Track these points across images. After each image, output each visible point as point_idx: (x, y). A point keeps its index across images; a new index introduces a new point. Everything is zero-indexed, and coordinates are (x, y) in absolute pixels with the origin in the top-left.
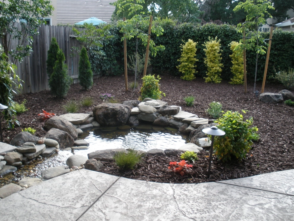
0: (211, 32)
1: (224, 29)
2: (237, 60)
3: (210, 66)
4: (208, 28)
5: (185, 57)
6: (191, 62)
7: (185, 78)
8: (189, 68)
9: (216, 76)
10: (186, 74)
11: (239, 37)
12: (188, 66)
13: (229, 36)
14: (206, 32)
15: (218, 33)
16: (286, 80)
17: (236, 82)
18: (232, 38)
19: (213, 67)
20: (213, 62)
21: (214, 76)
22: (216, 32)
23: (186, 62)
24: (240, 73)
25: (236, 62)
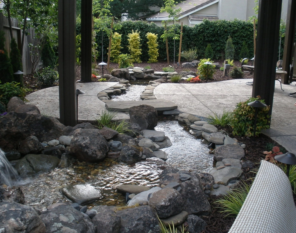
0: (130, 27)
1: (139, 24)
2: (152, 45)
3: (134, 51)
4: (127, 24)
5: (114, 46)
6: (118, 49)
7: (115, 61)
8: (117, 54)
9: (138, 58)
10: (115, 58)
11: (150, 29)
12: (116, 52)
13: (143, 29)
14: (125, 27)
15: (136, 27)
16: (189, 56)
17: (153, 61)
18: (145, 30)
19: (136, 52)
20: (135, 48)
21: (137, 58)
22: (133, 26)
23: (115, 49)
24: (155, 54)
25: (152, 47)
